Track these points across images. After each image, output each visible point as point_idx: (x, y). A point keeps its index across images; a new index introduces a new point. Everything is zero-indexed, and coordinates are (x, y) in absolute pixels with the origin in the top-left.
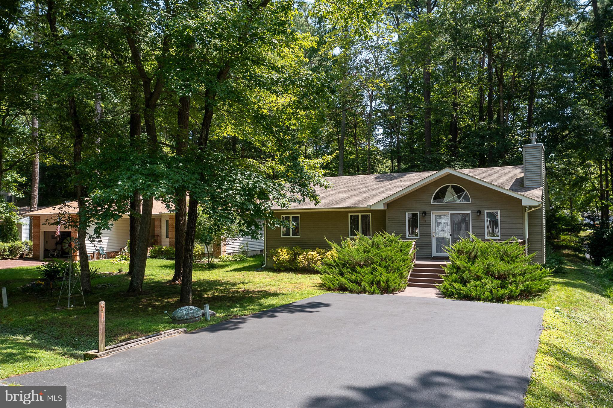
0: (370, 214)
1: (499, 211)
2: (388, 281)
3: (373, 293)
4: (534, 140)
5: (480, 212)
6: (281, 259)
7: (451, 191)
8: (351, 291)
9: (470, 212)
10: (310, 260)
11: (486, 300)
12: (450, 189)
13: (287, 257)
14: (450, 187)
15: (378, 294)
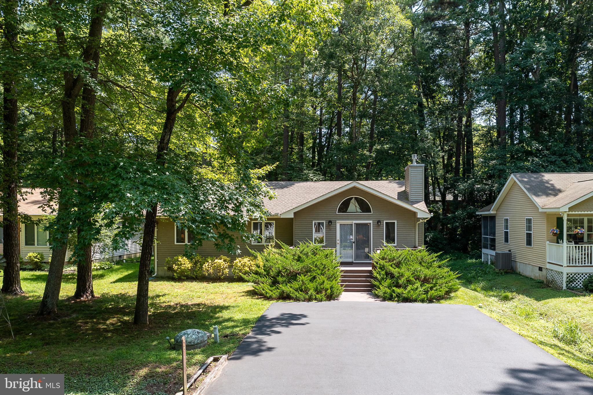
0: (274, 222)
1: (396, 222)
2: (331, 288)
3: (321, 301)
4: (415, 160)
5: (379, 222)
6: (183, 268)
7: (354, 203)
8: (297, 300)
9: (371, 222)
10: (217, 269)
11: (423, 301)
12: (353, 201)
13: (189, 265)
14: (354, 199)
15: (325, 301)
